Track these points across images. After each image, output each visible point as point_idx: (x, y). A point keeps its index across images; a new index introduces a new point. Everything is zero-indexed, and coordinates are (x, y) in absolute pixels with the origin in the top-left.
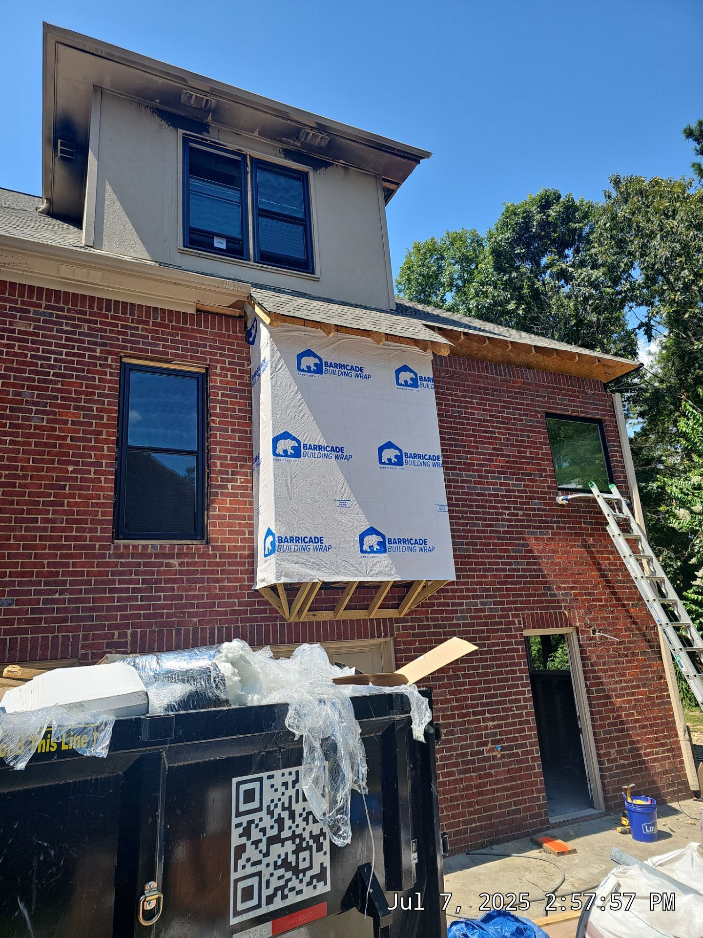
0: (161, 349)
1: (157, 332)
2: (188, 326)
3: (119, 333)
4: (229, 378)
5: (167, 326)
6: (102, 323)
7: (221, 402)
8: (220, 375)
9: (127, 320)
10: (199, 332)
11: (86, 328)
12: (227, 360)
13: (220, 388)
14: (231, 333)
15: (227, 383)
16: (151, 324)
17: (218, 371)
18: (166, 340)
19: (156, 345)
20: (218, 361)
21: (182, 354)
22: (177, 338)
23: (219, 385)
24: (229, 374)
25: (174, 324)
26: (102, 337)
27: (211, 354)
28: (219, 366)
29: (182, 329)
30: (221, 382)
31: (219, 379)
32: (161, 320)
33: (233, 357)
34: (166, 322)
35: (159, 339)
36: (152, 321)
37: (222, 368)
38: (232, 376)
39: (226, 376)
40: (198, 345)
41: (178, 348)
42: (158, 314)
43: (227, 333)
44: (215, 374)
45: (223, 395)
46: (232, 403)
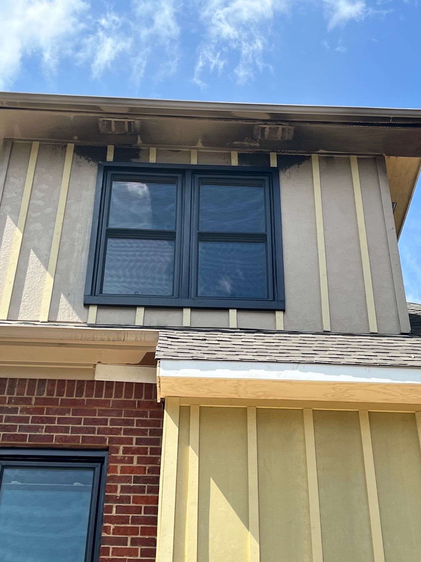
0: (44, 433)
1: (41, 411)
2: (83, 398)
4: (135, 464)
5: (55, 402)
7: (122, 500)
8: (122, 461)
9: (3, 400)
10: (98, 403)
12: (135, 437)
13: (120, 479)
14: (143, 399)
15: (132, 470)
16: (33, 402)
17: (121, 454)
18: (52, 420)
19: (37, 429)
20: (121, 441)
21: (71, 437)
22: (67, 416)
23: (119, 475)
24: (135, 457)
25: (64, 397)
27: (111, 431)
28: (121, 447)
29: (74, 403)
30: (123, 470)
31: (119, 466)
32: (48, 395)
33: (144, 432)
34: (55, 397)
35: (42, 420)
36: (36, 398)
37: (126, 451)
38: (140, 460)
39: (131, 460)
40: (95, 422)
41: (66, 430)
42: (44, 387)
43: (137, 400)
44: (116, 460)
45: (123, 489)
46: (136, 500)
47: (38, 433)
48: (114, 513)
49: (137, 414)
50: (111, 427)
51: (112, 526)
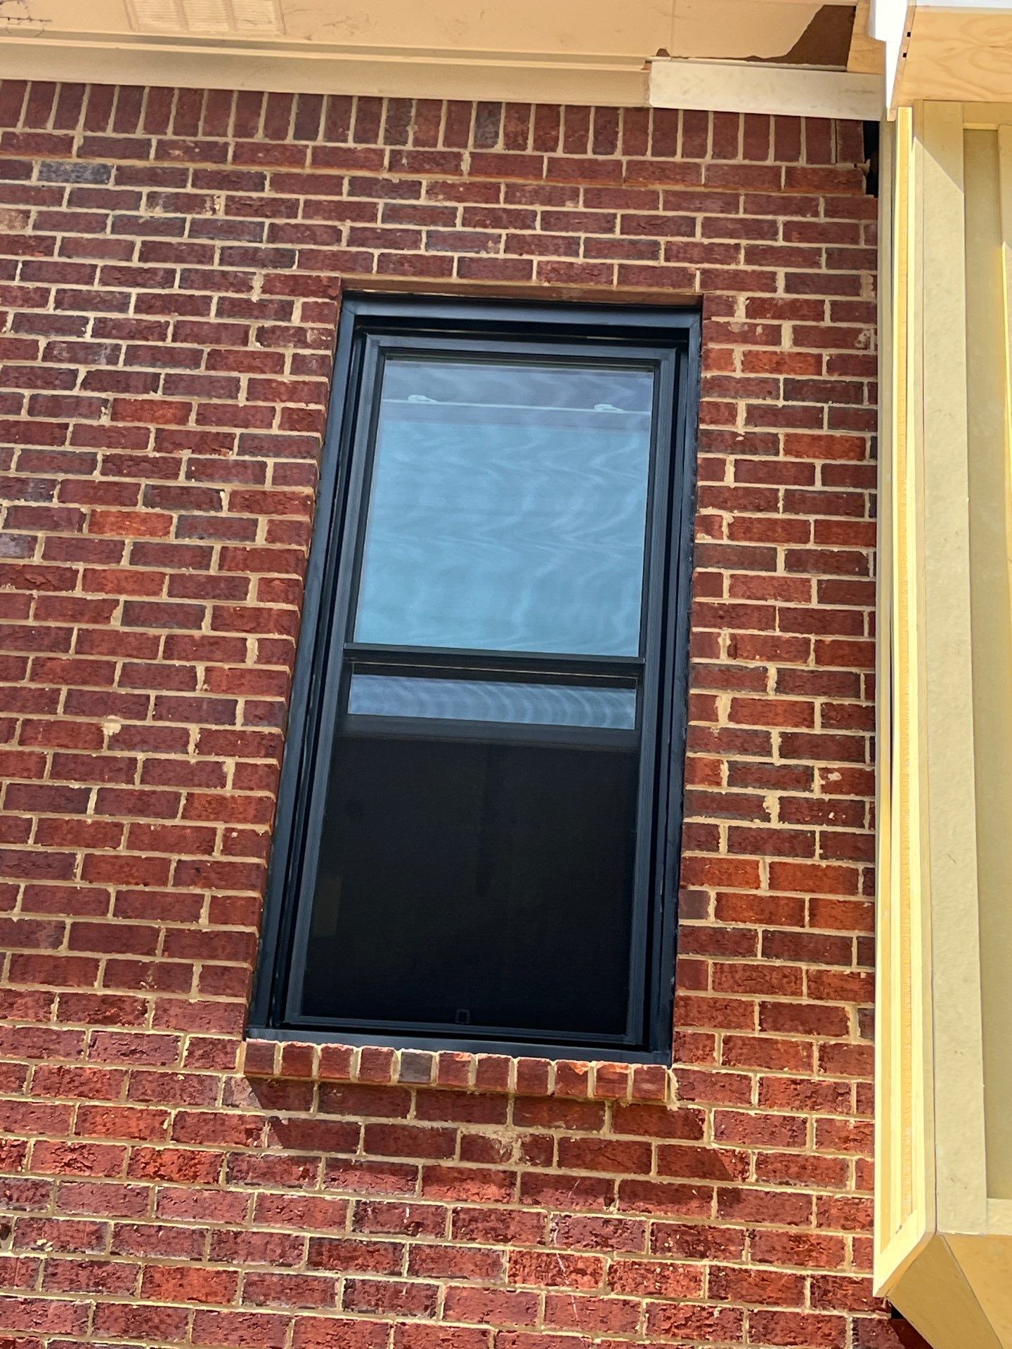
0: (501, 256)
1: (490, 193)
2: (618, 155)
3: (342, 211)
4: (787, 344)
5: (533, 166)
6: (279, 182)
7: (750, 444)
8: (746, 336)
9: (373, 160)
10: (662, 173)
11: (220, 205)
12: (781, 272)
13: (745, 388)
14: (802, 162)
15: (779, 363)
16: (465, 166)
17: (740, 316)
18: (525, 220)
19: (481, 242)
20: (738, 281)
21: (584, 268)
22: (569, 207)
23: (738, 374)
24: (787, 327)
25: (559, 153)
26: (276, 233)
27: (708, 253)
28: (742, 299)
29: (588, 171)
30: (750, 362)
31: (739, 350)
32: (507, 146)
33: (810, 258)
34: (529, 151)
35: (496, 219)
36: (473, 155)
37: (755, 309)
38: (800, 336)
39: (773, 336)
40: (656, 225)
41: (570, 247)
42: (496, 124)
43: (784, 165)
44: (726, 334)
45: (754, 415)
46: (793, 445)
47: (484, 255)
48: (729, 480)
49: (785, 206)
50: (706, 241)
51: (727, 517)
